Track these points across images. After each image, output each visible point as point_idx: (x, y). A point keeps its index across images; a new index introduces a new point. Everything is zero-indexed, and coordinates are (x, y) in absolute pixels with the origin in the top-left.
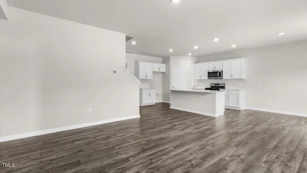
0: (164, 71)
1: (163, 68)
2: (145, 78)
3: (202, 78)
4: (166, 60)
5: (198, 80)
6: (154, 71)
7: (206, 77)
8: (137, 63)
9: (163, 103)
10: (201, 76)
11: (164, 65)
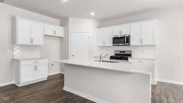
0: (62, 35)
1: (60, 31)
2: (30, 44)
3: (106, 45)
4: (64, 22)
5: (101, 47)
6: (45, 34)
7: (110, 43)
8: (13, 20)
9: (61, 74)
10: (104, 42)
11: (62, 28)
